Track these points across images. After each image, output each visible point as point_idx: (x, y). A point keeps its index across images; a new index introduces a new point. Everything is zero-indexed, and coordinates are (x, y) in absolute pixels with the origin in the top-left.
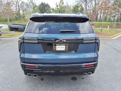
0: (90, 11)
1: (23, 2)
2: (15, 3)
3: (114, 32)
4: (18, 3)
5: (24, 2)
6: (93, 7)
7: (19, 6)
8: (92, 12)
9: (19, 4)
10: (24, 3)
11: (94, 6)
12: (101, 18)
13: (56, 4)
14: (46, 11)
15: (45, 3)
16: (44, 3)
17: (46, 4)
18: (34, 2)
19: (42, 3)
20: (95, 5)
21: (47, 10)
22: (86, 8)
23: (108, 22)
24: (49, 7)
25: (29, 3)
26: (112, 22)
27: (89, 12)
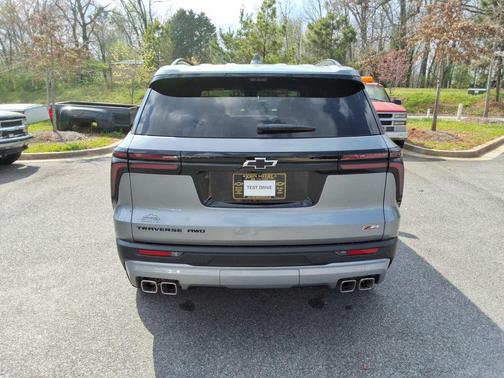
0: (380, 45)
1: (101, 10)
2: (70, 15)
3: (484, 129)
4: (82, 16)
5: (106, 9)
6: (395, 25)
7: (84, 26)
8: (387, 46)
9: (88, 20)
10: (106, 13)
11: (396, 21)
12: (427, 71)
13: (242, 14)
14: (195, 43)
15: (191, 12)
16: (188, 13)
17: (196, 17)
18: (147, 10)
19: (182, 13)
20: (404, 17)
21: (199, 41)
22: (364, 30)
23: (455, 87)
24: (211, 29)
25: (128, 13)
26: (472, 86)
27: (375, 47)
